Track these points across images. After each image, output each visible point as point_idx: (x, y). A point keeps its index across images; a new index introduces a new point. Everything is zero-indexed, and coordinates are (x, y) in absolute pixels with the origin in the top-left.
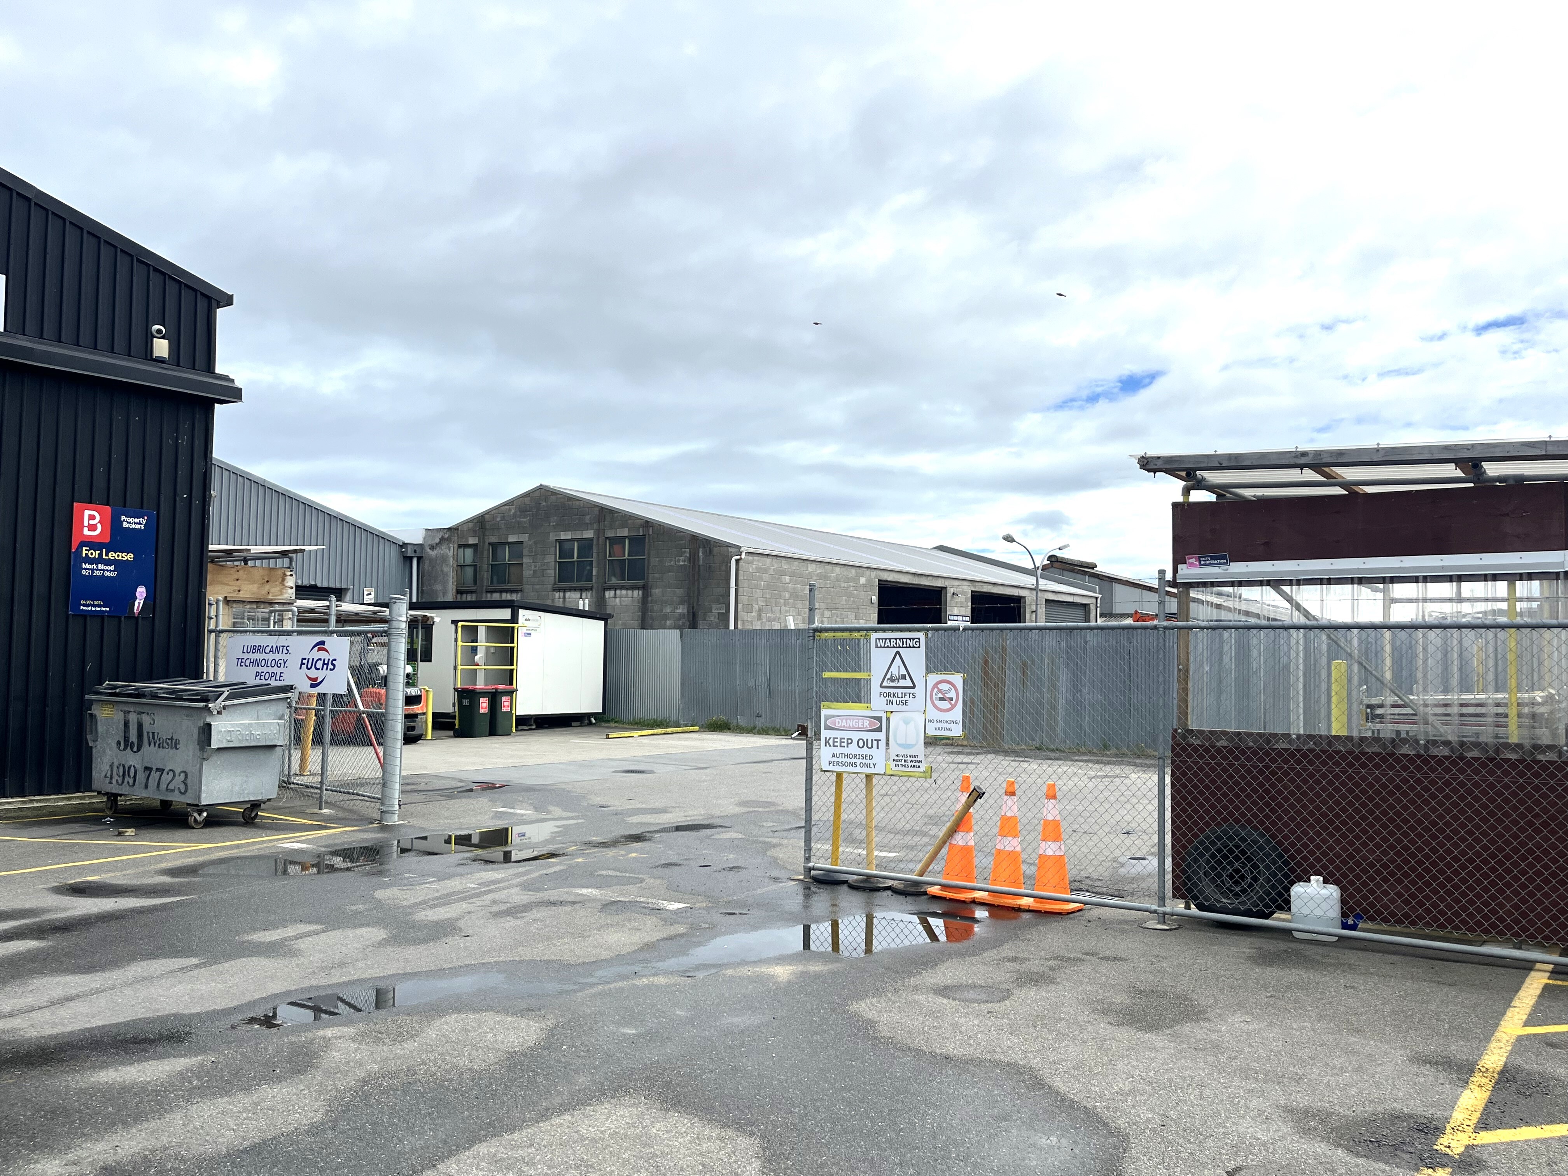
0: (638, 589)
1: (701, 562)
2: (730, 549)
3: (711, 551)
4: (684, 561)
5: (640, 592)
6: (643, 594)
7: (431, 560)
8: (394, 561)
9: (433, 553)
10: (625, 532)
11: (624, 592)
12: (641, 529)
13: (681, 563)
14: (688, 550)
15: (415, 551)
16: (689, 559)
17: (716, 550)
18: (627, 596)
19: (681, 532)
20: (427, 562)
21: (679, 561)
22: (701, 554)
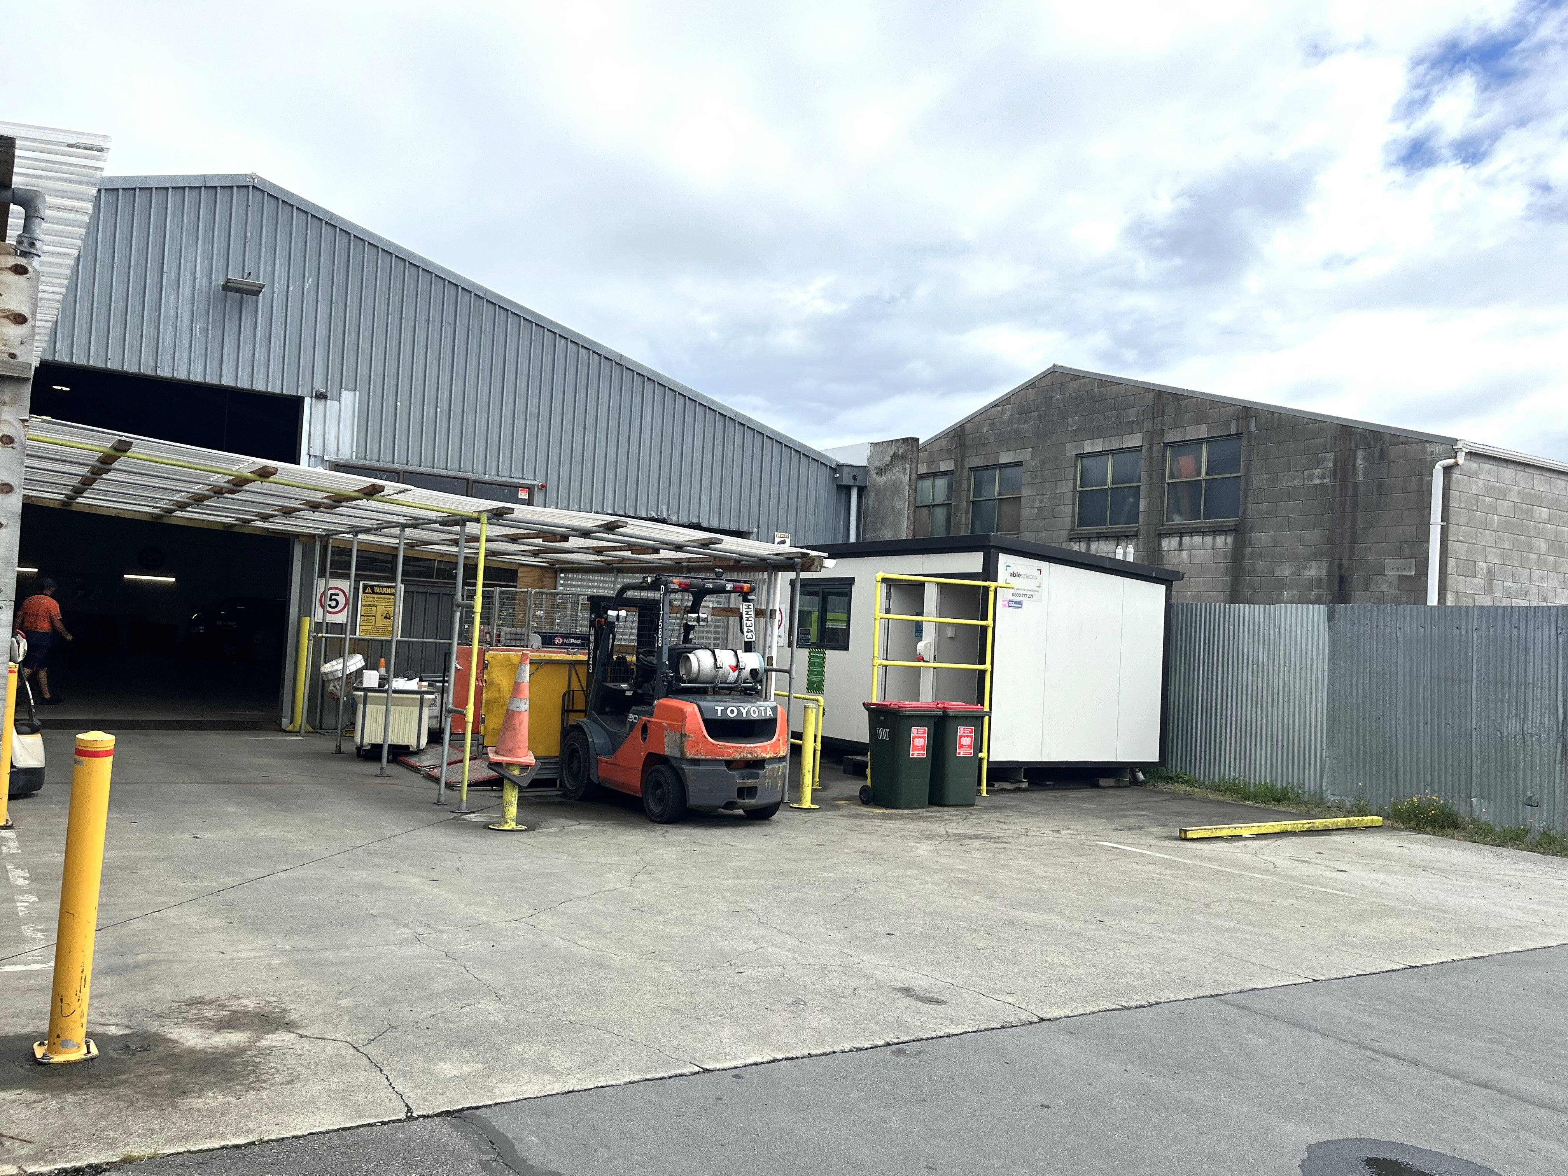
0: (1225, 532)
1: (1360, 477)
2: (1429, 448)
3: (1383, 455)
4: (1323, 477)
5: (1230, 540)
6: (1235, 542)
7: (878, 492)
8: (823, 492)
9: (881, 480)
10: (1202, 431)
11: (1197, 539)
12: (1234, 425)
13: (1317, 481)
14: (1331, 455)
15: (855, 477)
16: (1334, 473)
17: (1395, 452)
18: (1203, 547)
19: (1316, 421)
20: (872, 495)
21: (1311, 477)
22: (1359, 462)
